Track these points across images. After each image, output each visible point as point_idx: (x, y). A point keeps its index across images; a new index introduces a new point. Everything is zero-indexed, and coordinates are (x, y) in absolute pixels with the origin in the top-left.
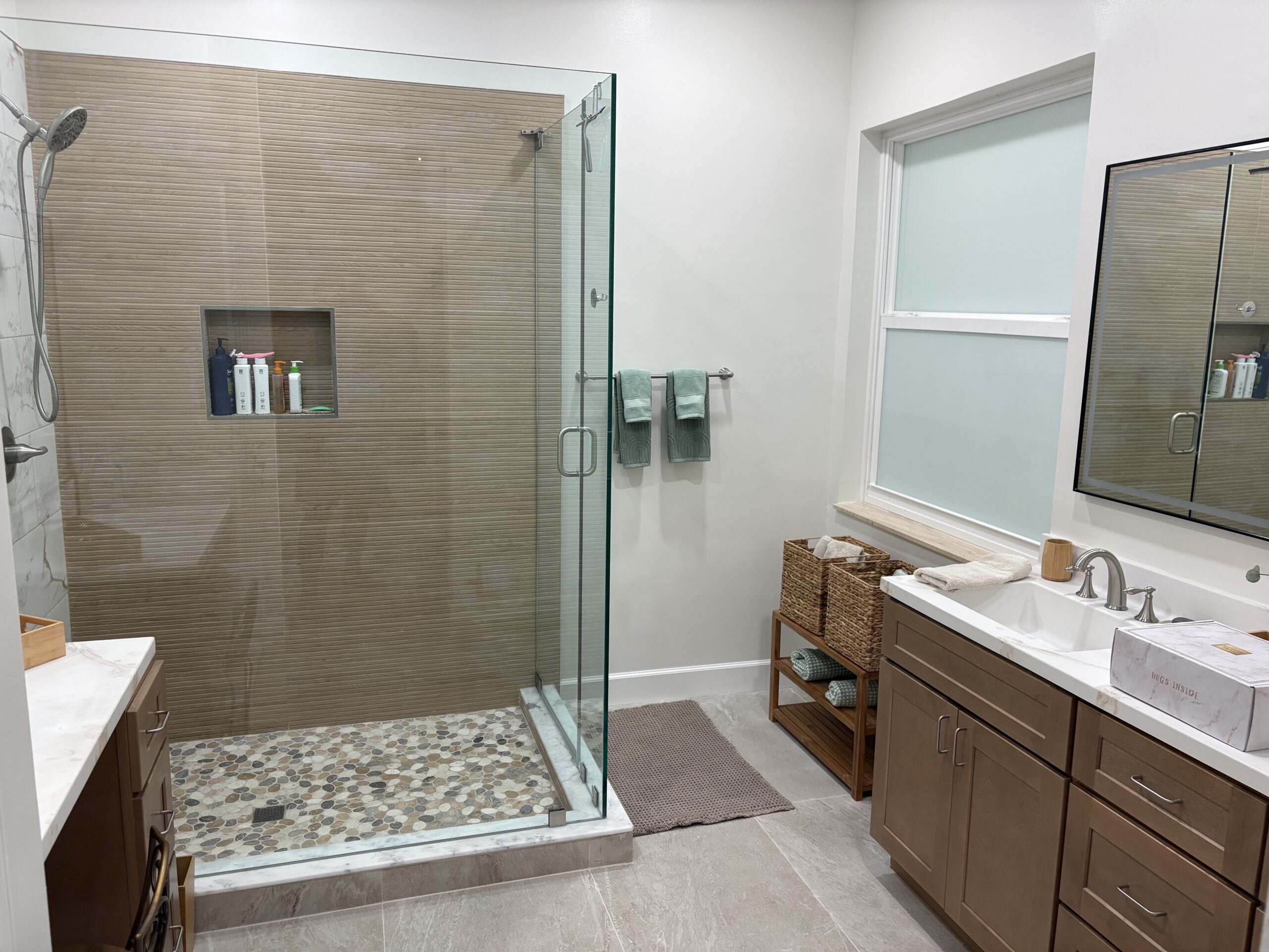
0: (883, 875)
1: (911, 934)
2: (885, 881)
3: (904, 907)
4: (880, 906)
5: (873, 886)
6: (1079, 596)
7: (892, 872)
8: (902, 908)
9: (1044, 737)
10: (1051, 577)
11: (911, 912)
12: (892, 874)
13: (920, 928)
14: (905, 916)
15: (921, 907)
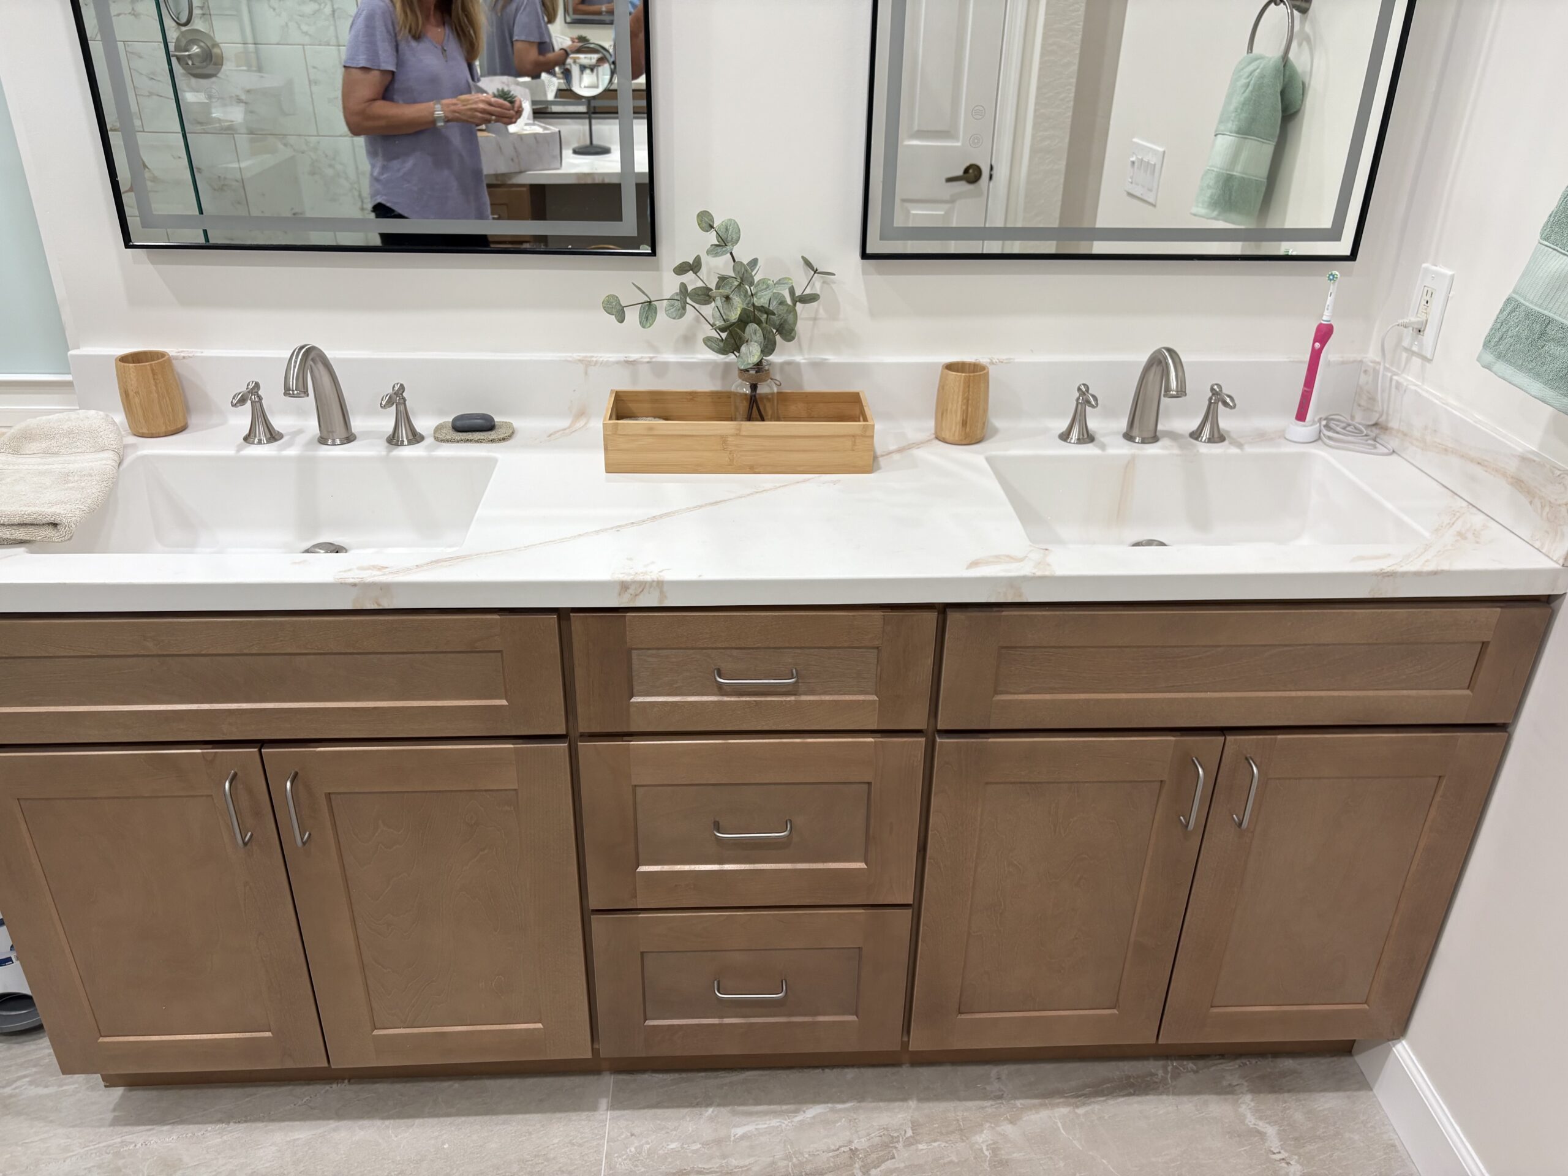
0: (114, 1110)
1: (274, 1148)
2: (127, 1118)
3: (211, 1123)
4: (181, 1160)
5: (124, 1143)
6: (253, 443)
7: (118, 1092)
8: (210, 1127)
9: (504, 702)
10: (163, 429)
11: (228, 1118)
12: (123, 1096)
13: (272, 1126)
14: (235, 1133)
15: (229, 1097)
